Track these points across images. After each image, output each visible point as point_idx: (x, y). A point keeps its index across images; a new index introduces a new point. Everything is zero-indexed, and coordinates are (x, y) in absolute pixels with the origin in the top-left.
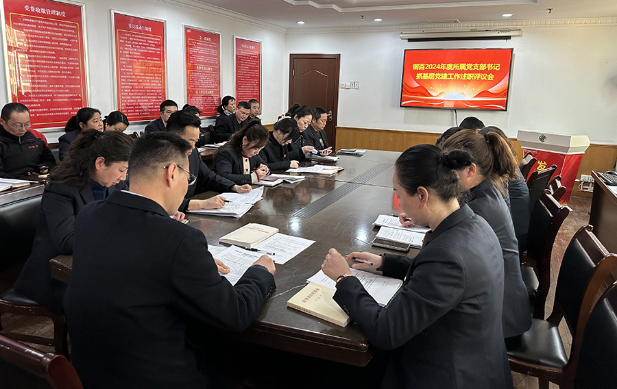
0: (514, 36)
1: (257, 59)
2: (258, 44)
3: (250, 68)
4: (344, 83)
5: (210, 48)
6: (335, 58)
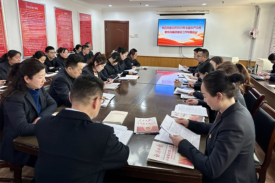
0: (206, 13)
1: (89, 23)
2: (90, 16)
3: (87, 28)
5: (67, 18)
6: (127, 23)
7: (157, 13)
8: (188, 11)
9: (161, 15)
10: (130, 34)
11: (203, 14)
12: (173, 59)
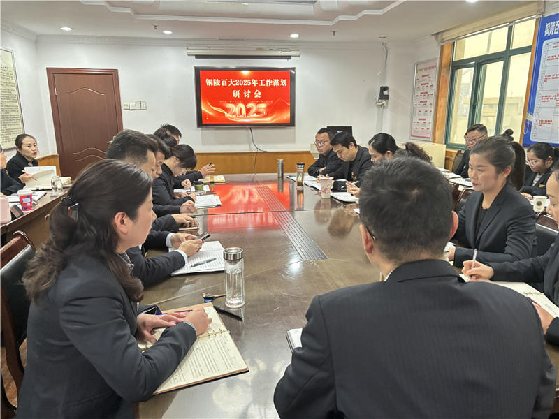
0: (294, 56)
4: (127, 103)
6: (112, 74)
10: (123, 103)
11: (288, 57)
12: (236, 157)
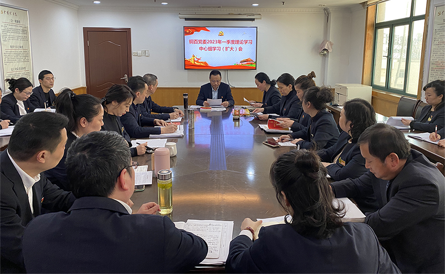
0: (256, 19)
4: (136, 52)
6: (126, 32)
7: (179, 15)
8: (229, 14)
9: (186, 19)
10: (133, 51)
11: (253, 20)
